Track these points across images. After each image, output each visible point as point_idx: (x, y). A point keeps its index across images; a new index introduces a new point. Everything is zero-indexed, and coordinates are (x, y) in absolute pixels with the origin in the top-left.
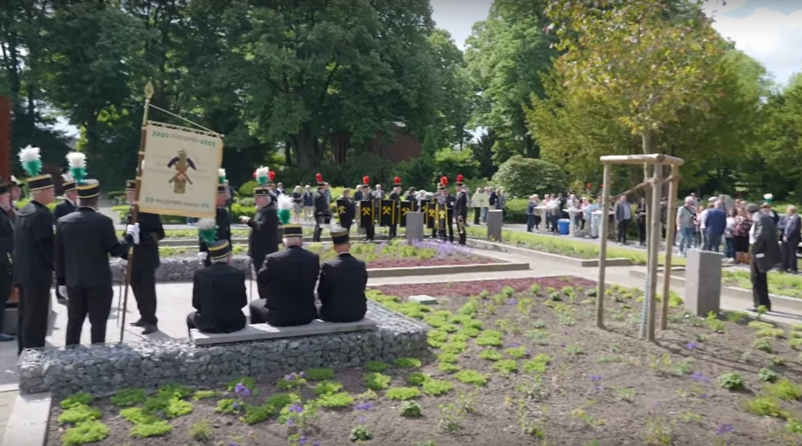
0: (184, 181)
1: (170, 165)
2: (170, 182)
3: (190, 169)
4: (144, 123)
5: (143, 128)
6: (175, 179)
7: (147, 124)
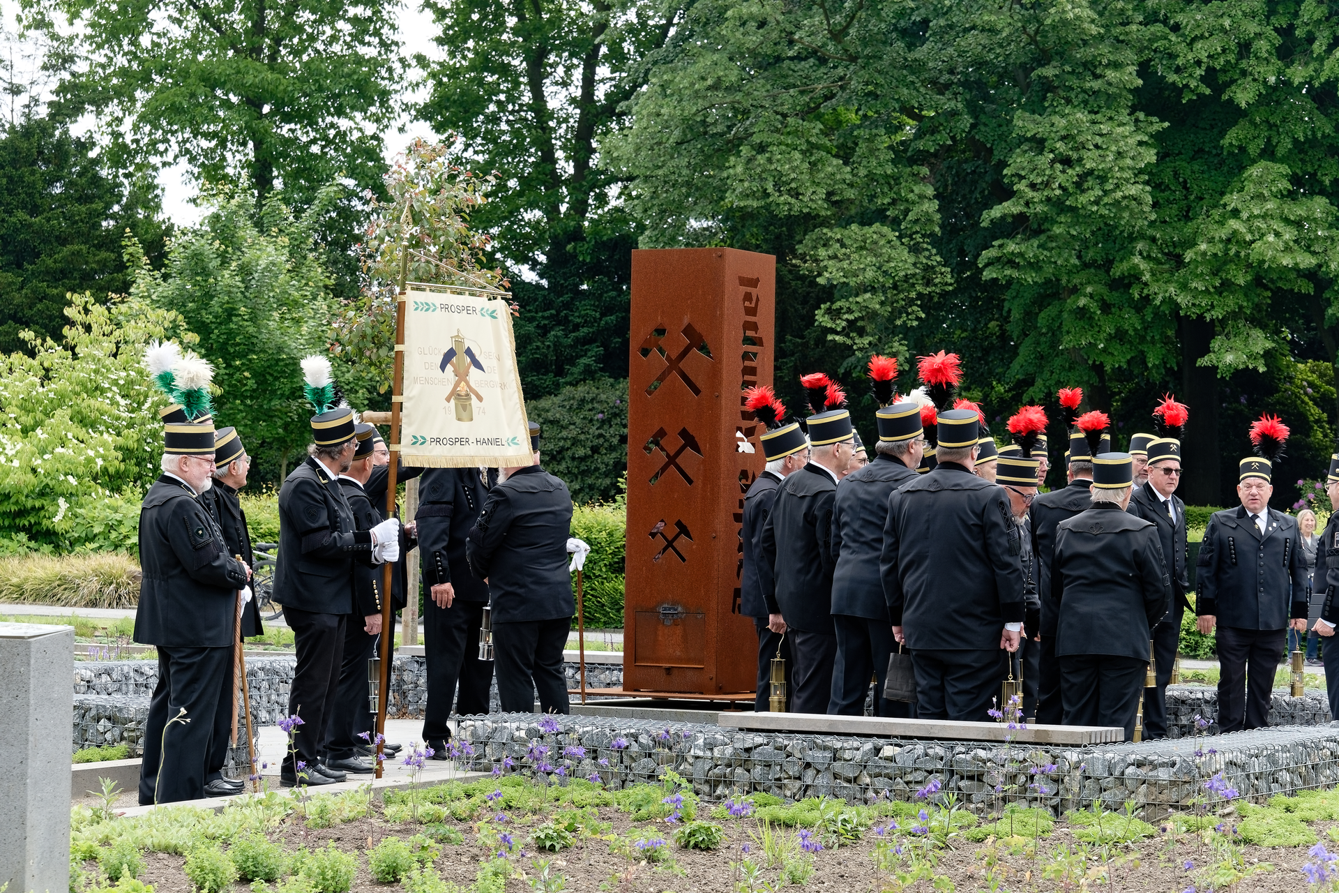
0: (468, 396)
1: (443, 367)
2: (448, 400)
3: (473, 369)
6: (454, 394)
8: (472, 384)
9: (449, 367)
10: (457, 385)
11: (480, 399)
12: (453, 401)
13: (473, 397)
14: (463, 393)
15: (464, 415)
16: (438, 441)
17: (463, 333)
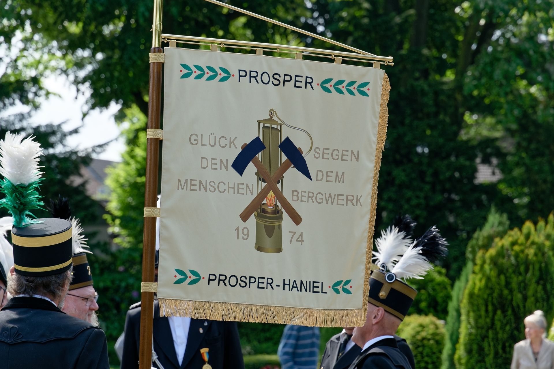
0: (277, 214)
1: (239, 166)
2: (245, 217)
3: (292, 172)
4: (155, 43)
5: (153, 58)
6: (256, 209)
7: (165, 44)
8: (287, 194)
9: (251, 168)
10: (263, 195)
11: (297, 219)
12: (252, 219)
13: (285, 215)
14: (270, 208)
15: (268, 241)
16: (222, 279)
17: (281, 115)
